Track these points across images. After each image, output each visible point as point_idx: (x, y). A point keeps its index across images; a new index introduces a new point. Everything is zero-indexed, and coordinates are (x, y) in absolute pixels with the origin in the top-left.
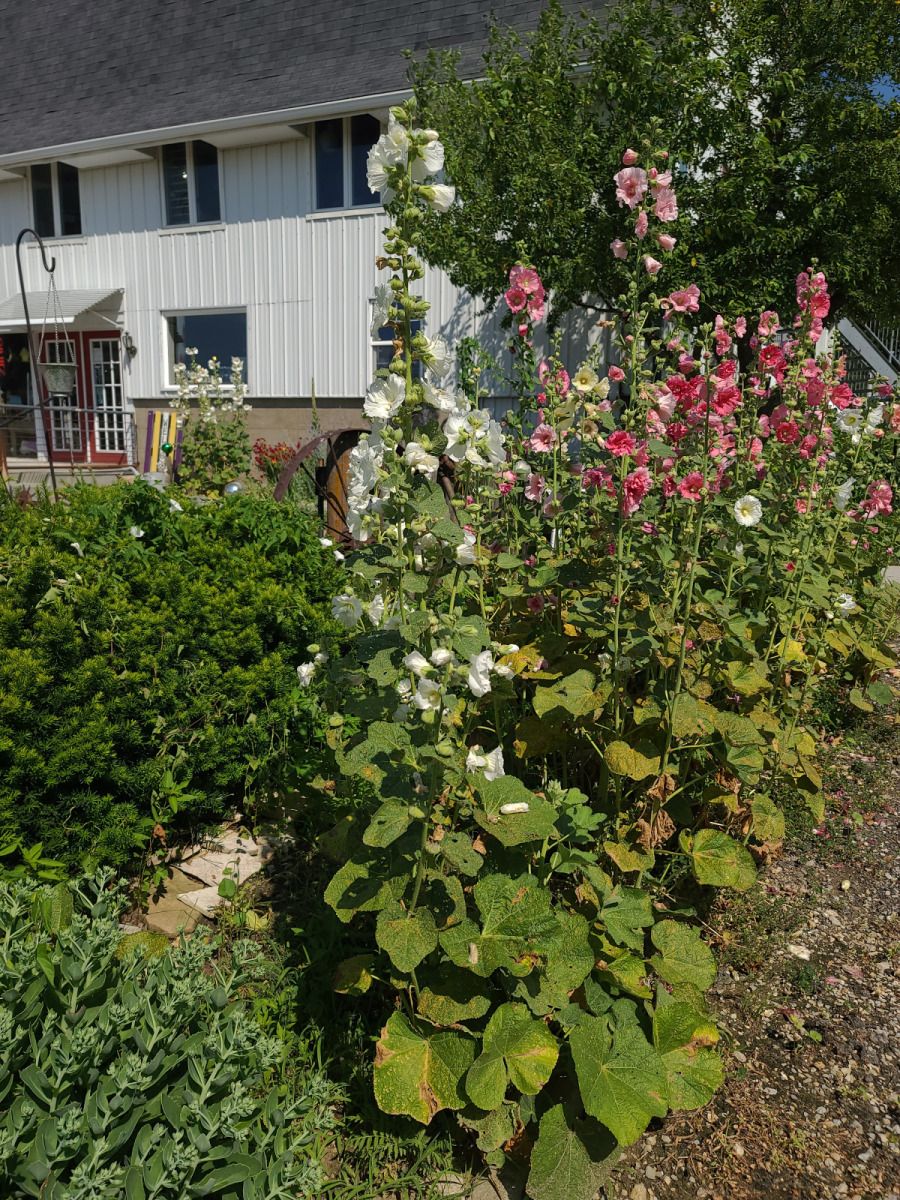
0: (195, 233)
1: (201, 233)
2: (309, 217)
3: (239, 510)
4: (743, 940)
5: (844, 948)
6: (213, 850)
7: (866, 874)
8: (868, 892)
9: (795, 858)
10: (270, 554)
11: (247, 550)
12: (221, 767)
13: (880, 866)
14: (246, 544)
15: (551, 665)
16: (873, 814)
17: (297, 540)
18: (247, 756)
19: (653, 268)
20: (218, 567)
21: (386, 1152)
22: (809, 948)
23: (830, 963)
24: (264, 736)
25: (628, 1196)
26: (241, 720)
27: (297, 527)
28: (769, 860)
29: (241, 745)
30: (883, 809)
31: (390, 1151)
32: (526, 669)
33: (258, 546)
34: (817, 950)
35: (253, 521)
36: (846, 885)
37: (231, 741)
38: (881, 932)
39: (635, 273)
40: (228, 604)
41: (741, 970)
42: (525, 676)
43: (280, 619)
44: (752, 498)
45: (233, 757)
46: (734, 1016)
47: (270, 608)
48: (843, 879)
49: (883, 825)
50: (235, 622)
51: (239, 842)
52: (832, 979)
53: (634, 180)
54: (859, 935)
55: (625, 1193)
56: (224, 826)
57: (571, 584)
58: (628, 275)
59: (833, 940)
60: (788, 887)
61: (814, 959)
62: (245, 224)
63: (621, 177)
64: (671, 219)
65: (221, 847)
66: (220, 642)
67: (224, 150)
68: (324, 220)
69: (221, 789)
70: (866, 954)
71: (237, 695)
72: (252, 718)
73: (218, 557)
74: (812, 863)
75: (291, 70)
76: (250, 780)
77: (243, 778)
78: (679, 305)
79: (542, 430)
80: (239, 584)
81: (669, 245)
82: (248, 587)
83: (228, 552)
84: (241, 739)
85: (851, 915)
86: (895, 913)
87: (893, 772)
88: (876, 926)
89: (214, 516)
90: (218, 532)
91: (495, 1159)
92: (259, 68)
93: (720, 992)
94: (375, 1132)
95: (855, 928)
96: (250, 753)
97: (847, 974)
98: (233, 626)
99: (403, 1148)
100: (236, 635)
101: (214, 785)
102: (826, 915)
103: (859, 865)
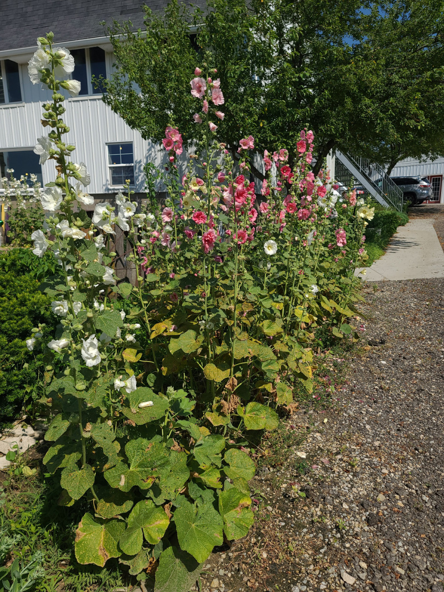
0: (8, 108)
1: (11, 108)
2: (70, 99)
3: (21, 256)
4: (275, 452)
5: (322, 450)
6: (9, 436)
7: (334, 414)
8: (335, 423)
9: (304, 410)
10: (40, 278)
11: (26, 277)
12: (10, 392)
13: (341, 410)
14: (26, 274)
15: (179, 328)
16: (341, 386)
17: (53, 270)
18: (25, 385)
19: (213, 128)
20: (8, 287)
21: (86, 582)
22: (306, 453)
23: (315, 458)
24: (34, 374)
25: (210, 586)
26: (20, 367)
27: (53, 263)
28: (292, 413)
29: (21, 380)
30: (345, 383)
31: (88, 581)
32: (166, 331)
33: (32, 273)
34: (310, 453)
35: (29, 261)
36: (326, 421)
37: (15, 378)
38: (339, 441)
39: (205, 131)
40: (12, 306)
41: (274, 467)
42: (165, 334)
43: (42, 313)
44: (272, 241)
45: (17, 386)
46: (268, 489)
47: (35, 307)
48: (325, 418)
49: (345, 390)
50: (17, 315)
51: (24, 430)
52: (315, 466)
53: (200, 84)
54: (329, 443)
55: (208, 584)
56: (16, 423)
57: (186, 287)
58: (202, 131)
59: (317, 447)
60: (299, 424)
61: (308, 458)
62: (36, 103)
63: (194, 82)
64: (220, 104)
65: (14, 434)
66: (8, 326)
67: (22, 65)
68: (78, 101)
69: (11, 404)
70: (331, 452)
71: (17, 354)
72: (26, 365)
73: (8, 281)
74: (311, 412)
75: (55, 23)
76: (27, 397)
77: (23, 397)
78: (244, 145)
79: (167, 210)
80: (19, 295)
81: (221, 117)
82: (24, 296)
83: (13, 278)
84: (20, 376)
85: (326, 435)
86: (345, 432)
87: (352, 365)
88: (337, 439)
89: (6, 260)
90: (9, 268)
91: (142, 578)
92: (38, 22)
93: (263, 478)
94: (80, 573)
95: (327, 440)
96: (26, 383)
97: (322, 463)
98: (16, 318)
99: (95, 578)
100: (17, 322)
101: (7, 402)
102: (315, 436)
103: (332, 410)
